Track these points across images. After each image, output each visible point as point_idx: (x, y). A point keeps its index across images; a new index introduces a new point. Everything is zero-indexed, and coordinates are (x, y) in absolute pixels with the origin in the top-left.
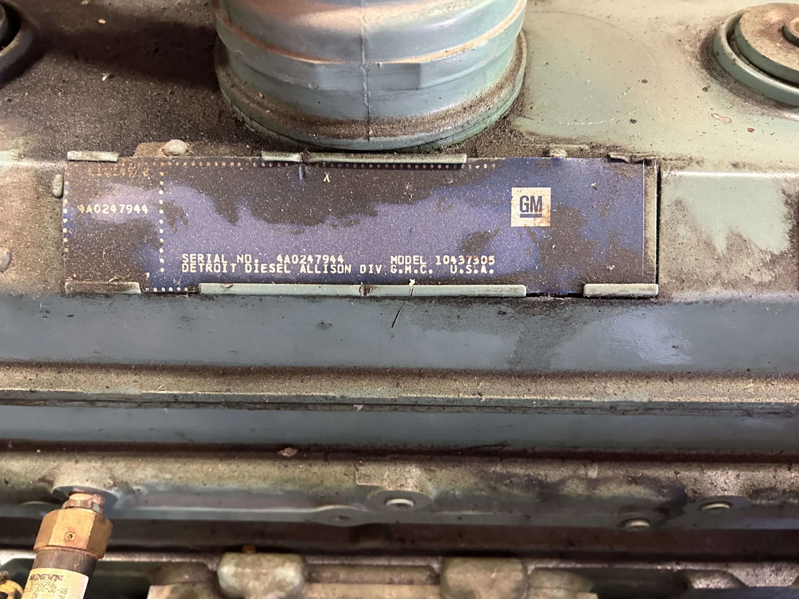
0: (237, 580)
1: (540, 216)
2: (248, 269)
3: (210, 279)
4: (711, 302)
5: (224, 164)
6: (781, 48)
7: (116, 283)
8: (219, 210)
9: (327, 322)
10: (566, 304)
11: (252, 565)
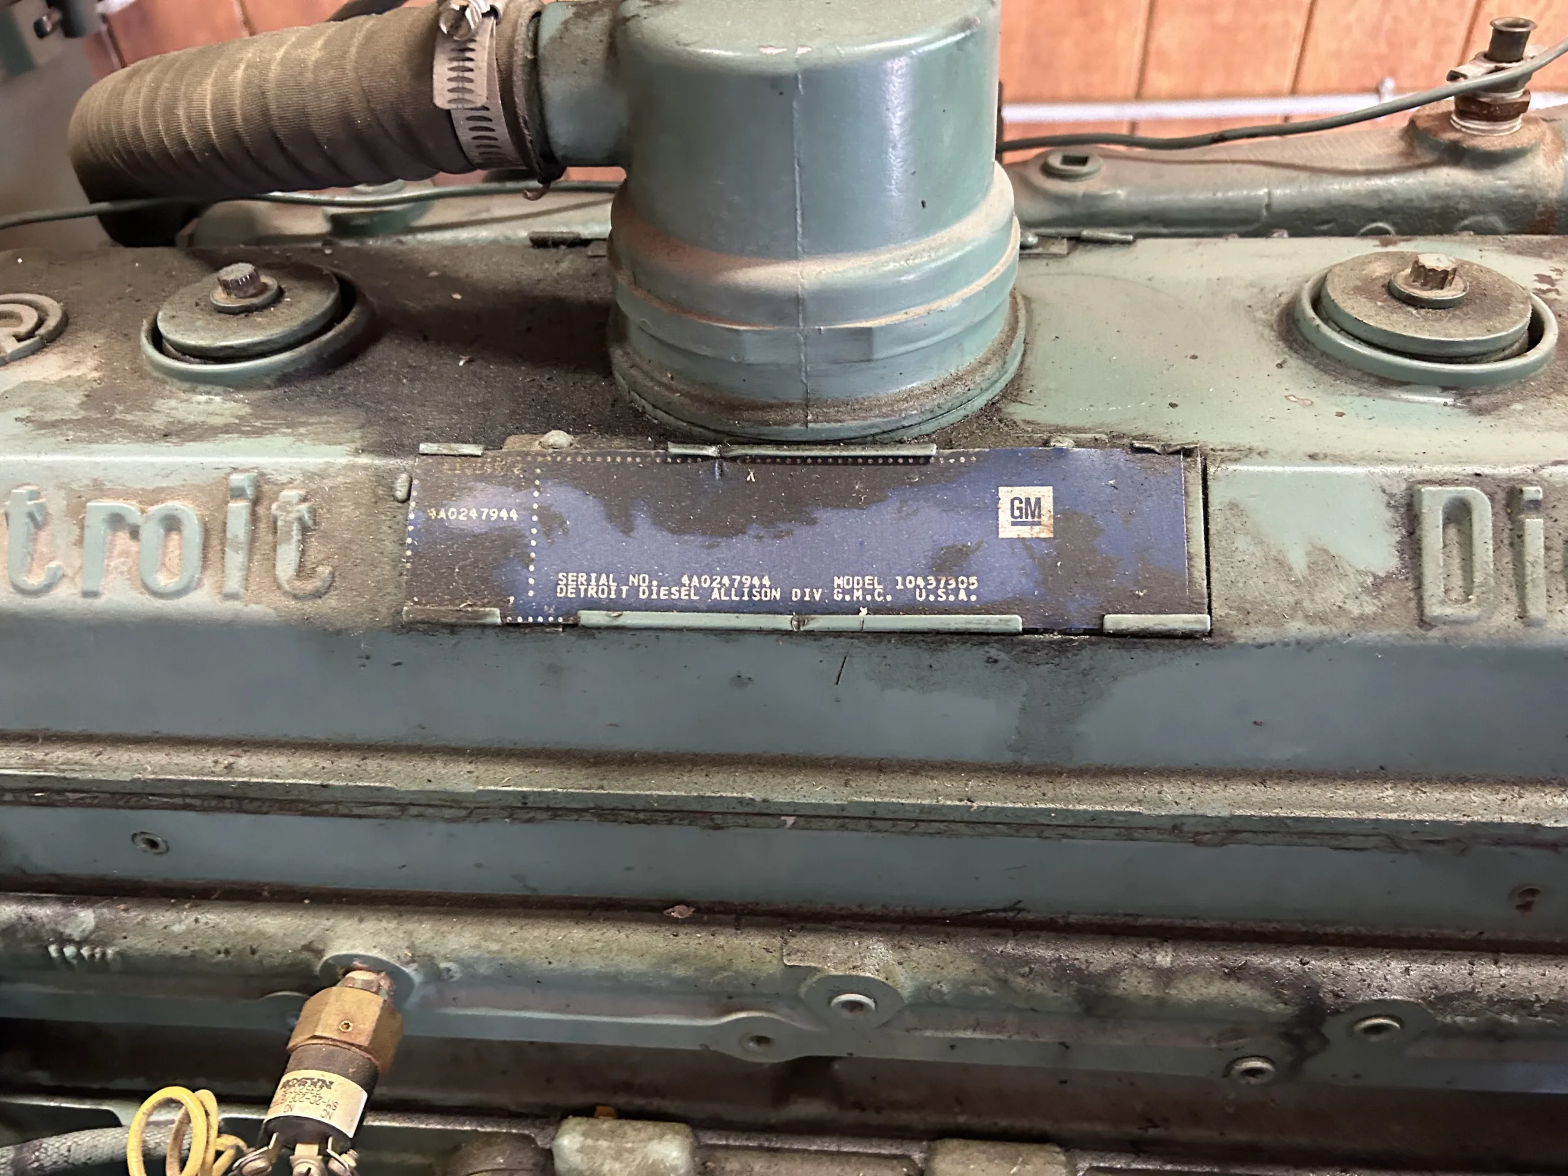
0: (585, 1158)
1: (1039, 524)
2: (644, 593)
3: (594, 605)
4: (1294, 644)
5: (619, 459)
6: (1382, 307)
7: (469, 609)
8: (610, 517)
9: (745, 675)
10: (1082, 646)
11: (611, 1135)
